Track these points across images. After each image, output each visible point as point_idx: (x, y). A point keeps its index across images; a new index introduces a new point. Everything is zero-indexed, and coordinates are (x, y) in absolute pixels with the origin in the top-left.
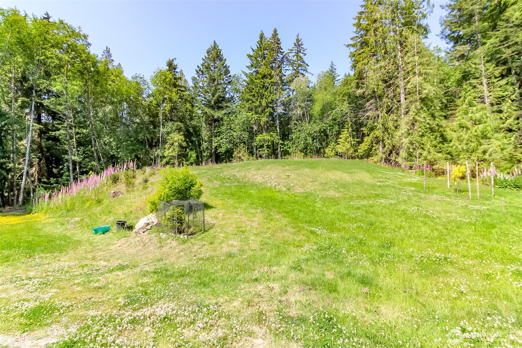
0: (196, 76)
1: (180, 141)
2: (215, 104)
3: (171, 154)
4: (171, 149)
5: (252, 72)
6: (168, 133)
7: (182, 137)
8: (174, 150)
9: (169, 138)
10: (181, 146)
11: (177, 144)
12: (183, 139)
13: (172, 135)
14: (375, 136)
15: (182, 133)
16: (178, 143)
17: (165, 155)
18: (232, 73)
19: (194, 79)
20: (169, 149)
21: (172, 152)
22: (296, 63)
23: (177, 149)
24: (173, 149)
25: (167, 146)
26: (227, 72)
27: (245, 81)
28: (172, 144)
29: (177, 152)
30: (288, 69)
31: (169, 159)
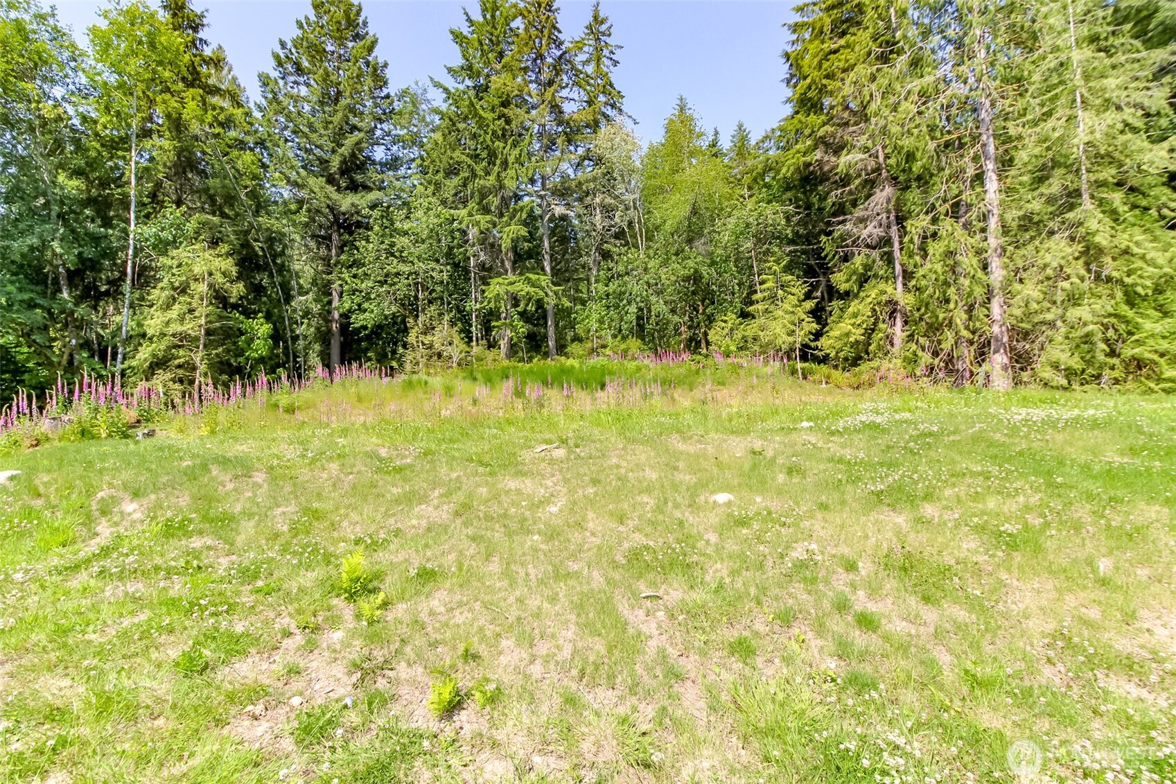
0: (274, 74)
1: (220, 279)
2: (343, 172)
3: (176, 328)
4: (176, 306)
5: (461, 87)
6: (163, 246)
7: (229, 265)
8: (191, 311)
9: (169, 262)
10: (220, 298)
11: (202, 288)
12: (234, 271)
13: (182, 253)
14: (884, 298)
15: (224, 248)
16: (211, 286)
17: (150, 332)
18: (392, 89)
19: (265, 81)
20: (168, 307)
21: (182, 319)
22: (592, 81)
23: (203, 310)
24: (185, 308)
25: (158, 294)
26: (380, 80)
27: (436, 111)
28: (183, 289)
29: (203, 321)
30: (571, 96)
31: (169, 348)
